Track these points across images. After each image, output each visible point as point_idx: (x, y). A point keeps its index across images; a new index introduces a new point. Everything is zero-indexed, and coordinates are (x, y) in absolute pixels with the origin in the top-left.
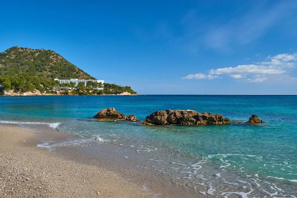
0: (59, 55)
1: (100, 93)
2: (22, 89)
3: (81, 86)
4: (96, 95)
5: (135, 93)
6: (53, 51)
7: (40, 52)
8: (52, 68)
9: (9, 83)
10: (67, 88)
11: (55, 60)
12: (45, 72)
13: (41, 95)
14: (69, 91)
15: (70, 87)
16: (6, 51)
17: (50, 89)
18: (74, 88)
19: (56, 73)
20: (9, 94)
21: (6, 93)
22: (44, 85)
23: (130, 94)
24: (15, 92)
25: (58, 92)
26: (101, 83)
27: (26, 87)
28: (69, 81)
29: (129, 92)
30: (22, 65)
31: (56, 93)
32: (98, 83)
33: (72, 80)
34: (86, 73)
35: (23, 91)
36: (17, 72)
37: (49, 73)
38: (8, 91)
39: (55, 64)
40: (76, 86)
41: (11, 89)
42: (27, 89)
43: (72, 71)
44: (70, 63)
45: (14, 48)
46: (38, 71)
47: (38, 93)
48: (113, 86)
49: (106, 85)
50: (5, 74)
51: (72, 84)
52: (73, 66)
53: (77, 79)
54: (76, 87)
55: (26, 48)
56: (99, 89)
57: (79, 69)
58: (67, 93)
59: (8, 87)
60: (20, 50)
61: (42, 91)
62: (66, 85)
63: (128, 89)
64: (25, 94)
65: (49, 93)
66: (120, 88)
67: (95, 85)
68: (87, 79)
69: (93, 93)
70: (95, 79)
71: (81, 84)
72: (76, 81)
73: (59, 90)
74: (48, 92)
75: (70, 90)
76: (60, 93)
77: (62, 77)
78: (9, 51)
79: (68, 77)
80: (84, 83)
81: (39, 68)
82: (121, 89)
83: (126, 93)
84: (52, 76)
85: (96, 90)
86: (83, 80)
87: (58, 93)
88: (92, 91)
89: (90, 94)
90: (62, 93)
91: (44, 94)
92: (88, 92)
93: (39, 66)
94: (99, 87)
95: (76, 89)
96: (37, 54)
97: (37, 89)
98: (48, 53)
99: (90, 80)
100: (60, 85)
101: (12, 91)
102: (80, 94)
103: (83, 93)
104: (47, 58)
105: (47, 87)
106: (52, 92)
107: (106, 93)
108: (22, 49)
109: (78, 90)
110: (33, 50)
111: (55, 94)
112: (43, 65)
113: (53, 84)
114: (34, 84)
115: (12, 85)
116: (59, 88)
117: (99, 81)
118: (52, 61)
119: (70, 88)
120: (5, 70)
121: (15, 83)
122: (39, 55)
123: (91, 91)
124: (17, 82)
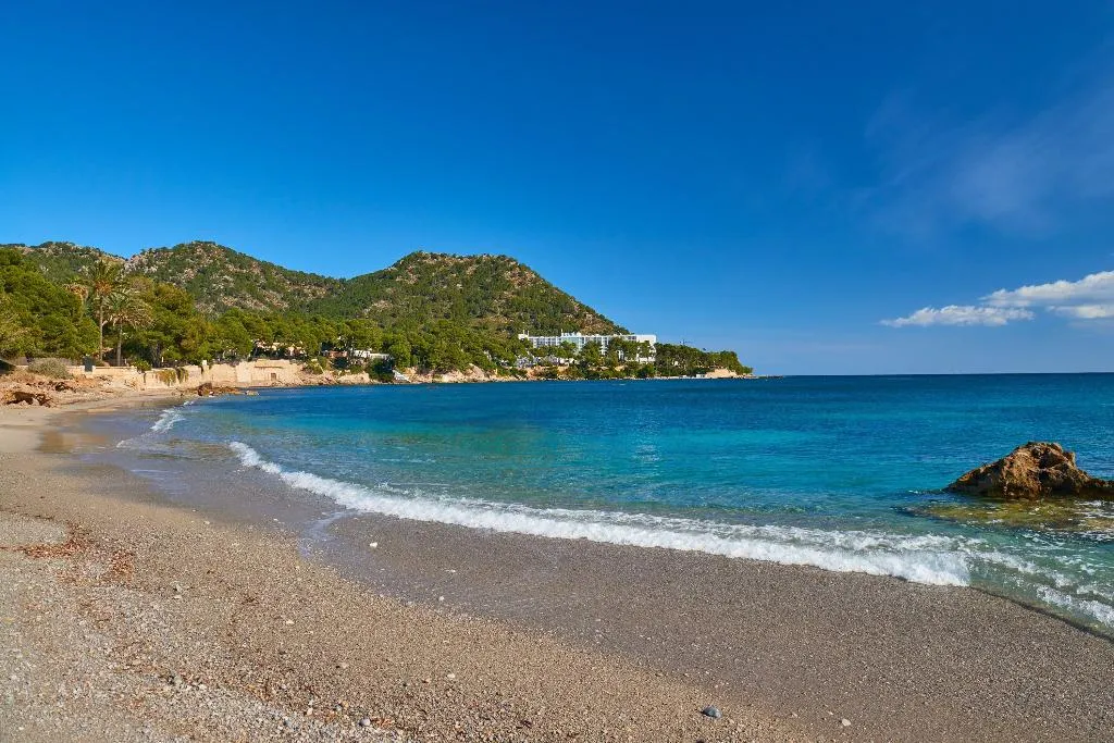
0: (528, 269)
1: (644, 372)
2: (439, 365)
3: (592, 353)
4: (633, 378)
5: (748, 371)
6: (511, 260)
7: (478, 262)
8: (509, 304)
9: (406, 349)
10: (553, 359)
11: (516, 281)
12: (491, 318)
13: (487, 379)
14: (561, 369)
15: (559, 355)
16: (395, 265)
17: (509, 364)
18: (572, 360)
19: (520, 317)
20: (407, 379)
21: (398, 375)
22: (492, 353)
23: (734, 374)
24: (420, 372)
25: (529, 370)
26: (647, 342)
27: (448, 357)
28: (557, 341)
29: (730, 369)
30: (434, 300)
31: (523, 373)
32: (639, 344)
33: (565, 337)
34: (601, 317)
35: (440, 371)
36: (422, 320)
37: (504, 321)
38: (403, 372)
39: (518, 294)
40: (576, 354)
41: (412, 365)
42: (452, 363)
43: (562, 312)
44: (557, 289)
45: (416, 257)
46: (474, 313)
47: (478, 375)
48: (684, 352)
49: (662, 350)
50: (393, 326)
51: (567, 349)
52: (566, 296)
53: (579, 335)
54: (578, 358)
55: (442, 256)
56: (643, 360)
57: (581, 306)
58: (554, 376)
59: (404, 359)
60: (430, 262)
61: (487, 369)
62: (550, 350)
63: (728, 359)
64: (446, 379)
65: (507, 374)
66: (703, 357)
67: (630, 348)
68: (605, 333)
69: (627, 371)
70: (627, 332)
71: (591, 348)
72: (578, 339)
73: (532, 367)
74: (503, 372)
75: (563, 364)
76: (536, 374)
77: (538, 329)
78: (401, 266)
79: (554, 330)
80: (600, 344)
81: (475, 305)
82: (708, 361)
83: (723, 373)
84: (509, 329)
85: (634, 365)
86: (597, 336)
87: (528, 374)
88: (621, 367)
89: (617, 374)
90: (541, 375)
91: (493, 377)
92: (611, 369)
93: (476, 301)
94: (642, 355)
95: (577, 362)
96: (470, 271)
97: (476, 363)
98: (497, 265)
99: (615, 335)
100: (534, 352)
101: (413, 371)
102: (592, 376)
103: (596, 375)
104: (496, 278)
105: (499, 357)
106: (514, 372)
107: (664, 372)
108: (434, 257)
109: (583, 365)
110: (462, 258)
111: (521, 379)
112: (485, 298)
113: (514, 350)
114: (467, 350)
115: (412, 353)
116: (531, 359)
117: (641, 339)
118: (509, 286)
119: (562, 361)
120: (394, 316)
121: (421, 349)
122: (475, 272)
123: (618, 369)
124: (426, 345)
